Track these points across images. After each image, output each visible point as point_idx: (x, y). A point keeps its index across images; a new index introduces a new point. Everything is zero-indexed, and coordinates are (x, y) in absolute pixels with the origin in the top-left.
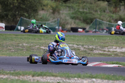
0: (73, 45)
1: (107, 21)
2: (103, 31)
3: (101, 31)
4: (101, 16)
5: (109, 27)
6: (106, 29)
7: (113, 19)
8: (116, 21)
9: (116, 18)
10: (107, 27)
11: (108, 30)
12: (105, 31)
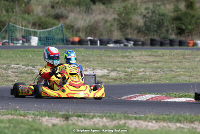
0: (18, 66)
1: (22, 26)
2: (17, 42)
3: (15, 42)
4: (10, 19)
5: (25, 35)
6: (22, 39)
7: (29, 23)
8: (34, 27)
9: (33, 21)
10: (23, 35)
11: (24, 40)
12: (21, 42)
